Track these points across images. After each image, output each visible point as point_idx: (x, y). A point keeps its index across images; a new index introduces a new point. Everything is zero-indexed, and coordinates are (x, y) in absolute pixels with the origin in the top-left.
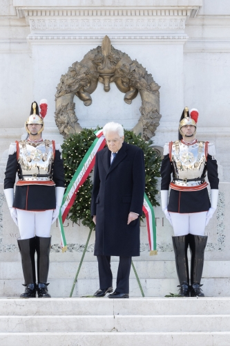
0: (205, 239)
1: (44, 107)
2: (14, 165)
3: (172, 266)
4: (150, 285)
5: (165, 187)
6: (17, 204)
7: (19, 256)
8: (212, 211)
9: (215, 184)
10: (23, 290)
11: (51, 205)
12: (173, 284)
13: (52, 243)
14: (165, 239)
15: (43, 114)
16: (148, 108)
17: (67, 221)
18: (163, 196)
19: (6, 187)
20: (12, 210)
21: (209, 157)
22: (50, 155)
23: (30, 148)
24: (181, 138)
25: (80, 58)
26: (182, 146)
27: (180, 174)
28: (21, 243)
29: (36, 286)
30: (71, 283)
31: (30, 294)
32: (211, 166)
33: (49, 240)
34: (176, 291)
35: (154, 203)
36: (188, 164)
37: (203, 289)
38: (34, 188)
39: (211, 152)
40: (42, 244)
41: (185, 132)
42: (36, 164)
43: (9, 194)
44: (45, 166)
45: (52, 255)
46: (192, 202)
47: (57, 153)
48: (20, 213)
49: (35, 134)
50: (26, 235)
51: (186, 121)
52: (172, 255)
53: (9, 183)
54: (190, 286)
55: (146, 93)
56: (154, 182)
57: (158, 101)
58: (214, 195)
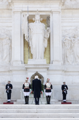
0: (51, 96)
1: (28, 78)
2: (24, 86)
3: (46, 100)
4: (43, 103)
5: (45, 89)
6: (24, 91)
7: (24, 98)
8: (52, 92)
9: (52, 89)
10: (25, 103)
11: (29, 91)
12: (46, 102)
13: (29, 97)
14: (45, 96)
15: (28, 79)
16: (42, 80)
17: (31, 94)
18: (45, 90)
19: (23, 89)
20: (24, 92)
21: (51, 85)
22: (29, 84)
23: (26, 83)
24: (47, 82)
25: (34, 74)
26: (47, 83)
27: (47, 87)
28: (25, 97)
29: (27, 103)
30: (32, 102)
31: (26, 104)
32: (51, 86)
33: (29, 96)
34: (47, 103)
35: (43, 92)
36: (48, 85)
37: (50, 103)
38: (26, 89)
39: (51, 84)
40: (28, 97)
41: (48, 81)
42: (27, 86)
43: (23, 90)
44: (28, 86)
45: (29, 98)
46: (49, 91)
47: (30, 84)
48: (25, 92)
49: (27, 81)
50: (25, 95)
51: (48, 80)
52: (46, 98)
53: (23, 88)
54: (48, 103)
55: (42, 78)
56: (43, 89)
57: (44, 79)
58: (52, 90)
